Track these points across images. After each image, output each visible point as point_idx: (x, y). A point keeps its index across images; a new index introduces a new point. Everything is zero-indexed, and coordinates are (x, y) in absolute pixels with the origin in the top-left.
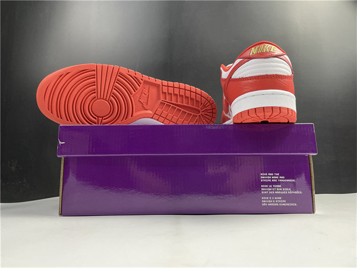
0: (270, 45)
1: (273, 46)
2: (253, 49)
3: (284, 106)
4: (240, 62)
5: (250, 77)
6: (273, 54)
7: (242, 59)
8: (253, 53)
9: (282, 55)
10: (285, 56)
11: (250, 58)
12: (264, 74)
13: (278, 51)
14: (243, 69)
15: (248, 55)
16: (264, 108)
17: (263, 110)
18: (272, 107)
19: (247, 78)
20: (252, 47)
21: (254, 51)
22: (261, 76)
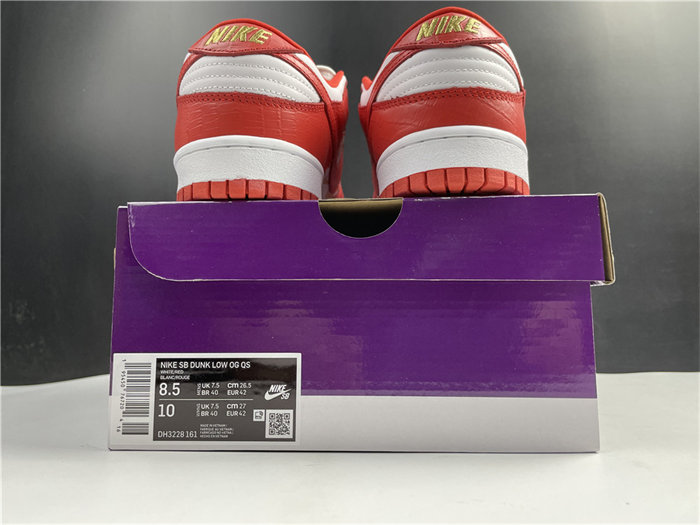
0: (465, 17)
1: (473, 20)
2: (424, 25)
3: (494, 167)
4: (392, 61)
5: (414, 96)
6: (471, 36)
7: (397, 53)
8: (423, 36)
9: (496, 42)
10: (502, 45)
11: (416, 48)
12: (449, 85)
13: (484, 32)
14: (401, 75)
15: (412, 41)
16: (445, 170)
17: (443, 176)
18: (466, 169)
19: (408, 97)
20: (422, 22)
21: (424, 30)
22: (439, 92)
